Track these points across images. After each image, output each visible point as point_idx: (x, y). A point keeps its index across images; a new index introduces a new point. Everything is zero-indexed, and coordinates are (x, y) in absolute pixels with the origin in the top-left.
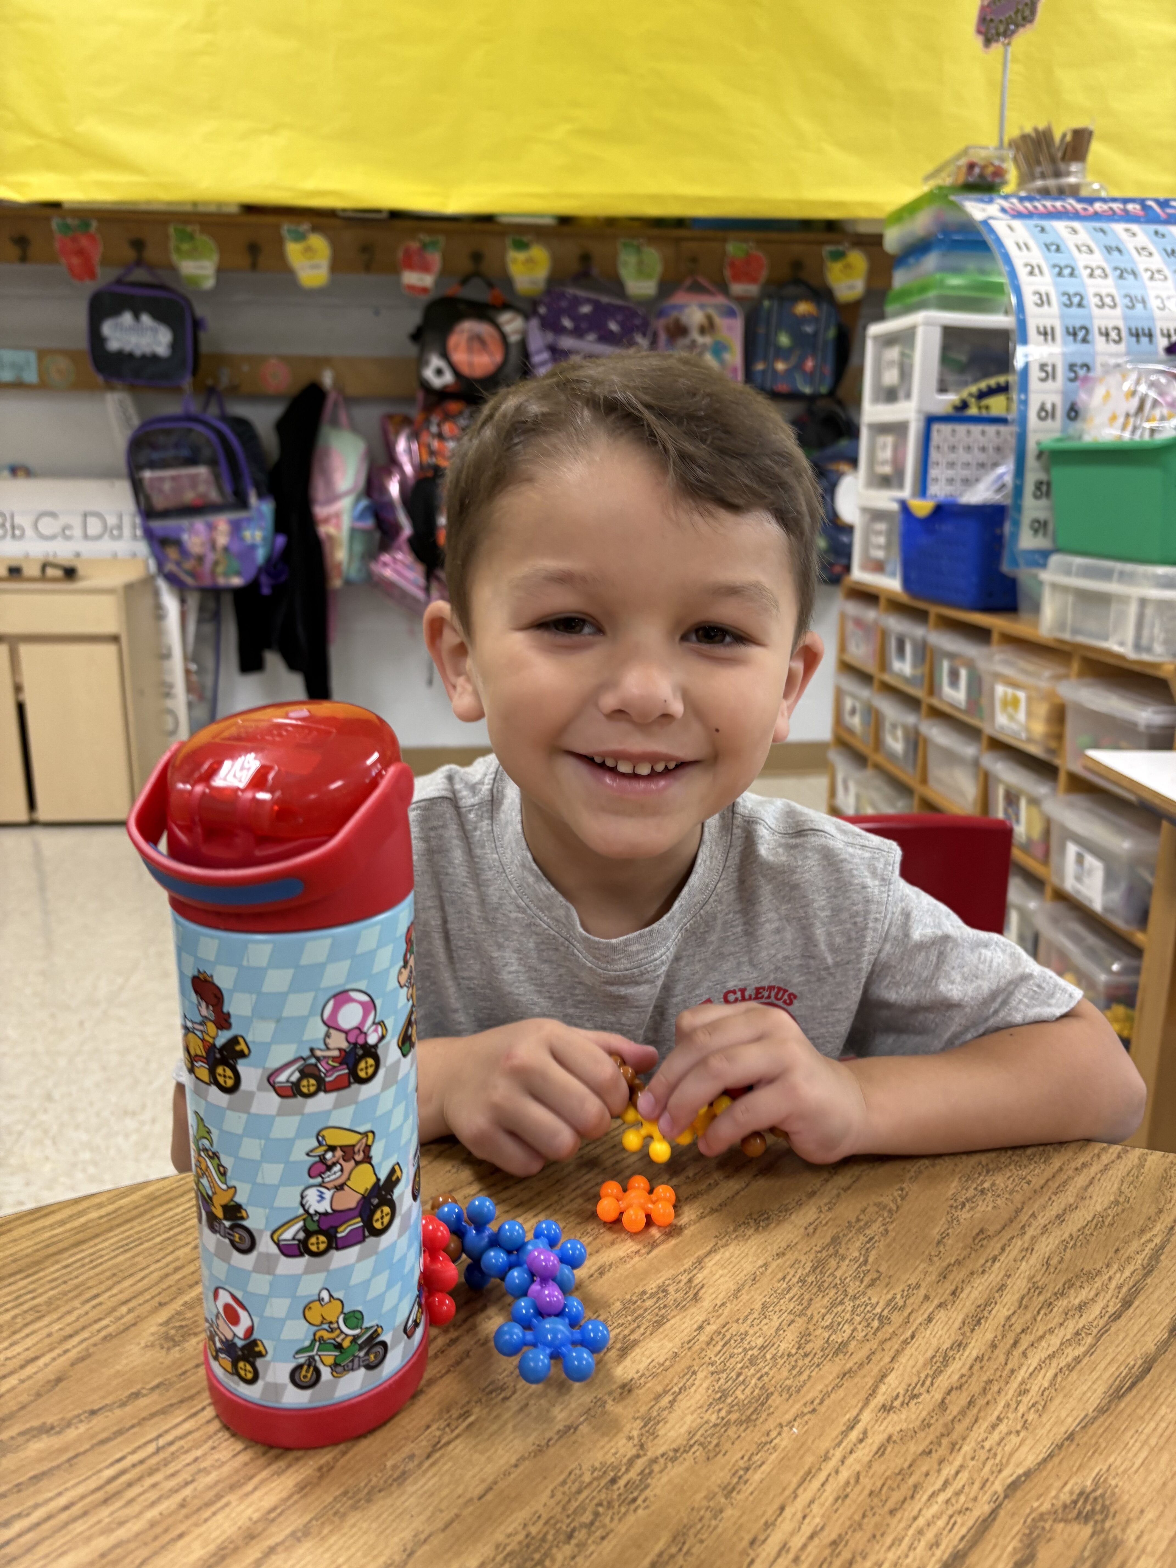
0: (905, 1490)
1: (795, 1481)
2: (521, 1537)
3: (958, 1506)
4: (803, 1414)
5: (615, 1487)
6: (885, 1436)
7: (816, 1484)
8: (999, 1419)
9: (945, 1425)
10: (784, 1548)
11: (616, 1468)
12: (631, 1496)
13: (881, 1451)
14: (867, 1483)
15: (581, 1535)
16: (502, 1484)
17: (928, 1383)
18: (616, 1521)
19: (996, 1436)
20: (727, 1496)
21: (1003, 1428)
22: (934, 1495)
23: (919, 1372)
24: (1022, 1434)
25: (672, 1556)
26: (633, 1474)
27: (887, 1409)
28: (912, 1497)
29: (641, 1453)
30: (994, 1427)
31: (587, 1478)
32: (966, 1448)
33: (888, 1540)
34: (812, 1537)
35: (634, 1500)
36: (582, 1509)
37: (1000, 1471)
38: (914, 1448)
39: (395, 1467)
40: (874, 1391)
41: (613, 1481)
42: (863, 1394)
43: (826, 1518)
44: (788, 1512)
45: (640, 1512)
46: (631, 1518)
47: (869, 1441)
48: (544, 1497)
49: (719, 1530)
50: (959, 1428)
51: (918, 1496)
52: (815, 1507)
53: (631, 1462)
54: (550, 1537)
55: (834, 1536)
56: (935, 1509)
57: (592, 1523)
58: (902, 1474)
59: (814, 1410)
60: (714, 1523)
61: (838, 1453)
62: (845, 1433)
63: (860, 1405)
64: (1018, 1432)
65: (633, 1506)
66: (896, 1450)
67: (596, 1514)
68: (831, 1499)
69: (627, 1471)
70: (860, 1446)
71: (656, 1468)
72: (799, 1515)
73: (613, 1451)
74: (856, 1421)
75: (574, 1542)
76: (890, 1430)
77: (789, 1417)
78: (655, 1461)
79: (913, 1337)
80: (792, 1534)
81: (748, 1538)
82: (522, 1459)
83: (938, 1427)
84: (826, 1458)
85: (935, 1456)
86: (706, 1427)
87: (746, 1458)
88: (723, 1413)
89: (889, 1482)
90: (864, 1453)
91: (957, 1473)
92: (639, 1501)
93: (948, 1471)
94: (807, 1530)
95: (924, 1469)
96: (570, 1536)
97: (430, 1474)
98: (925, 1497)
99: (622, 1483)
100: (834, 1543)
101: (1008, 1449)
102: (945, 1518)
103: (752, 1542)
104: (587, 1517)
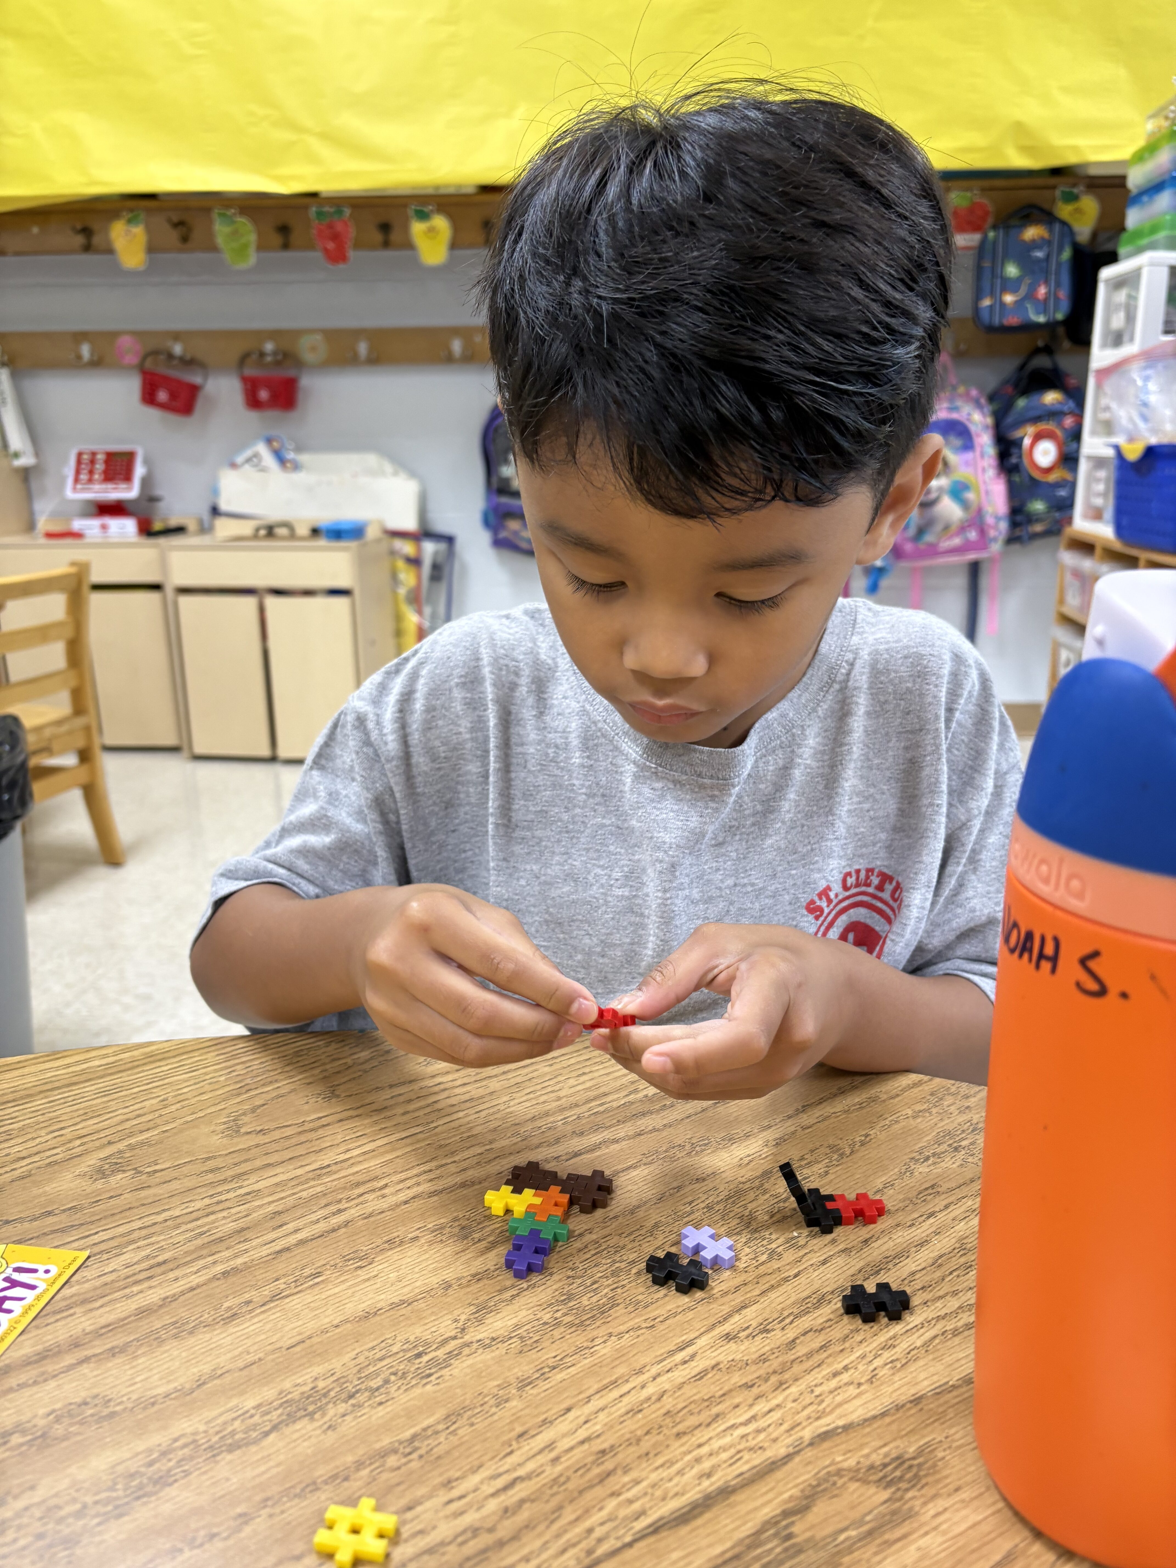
0: (704, 1417)
1: (596, 1387)
2: (306, 1388)
3: (752, 1443)
4: (639, 1328)
5: (418, 1361)
6: (713, 1362)
7: (616, 1393)
8: (846, 1368)
9: (784, 1364)
10: (550, 1446)
11: (427, 1344)
12: (428, 1372)
13: (701, 1376)
14: (668, 1403)
15: (361, 1398)
16: (315, 1340)
17: (788, 1321)
18: (401, 1391)
19: (833, 1383)
20: (519, 1389)
21: (845, 1377)
22: (733, 1427)
23: (783, 1309)
24: (862, 1388)
25: (437, 1433)
26: (440, 1353)
27: (729, 1337)
28: (709, 1425)
29: (459, 1335)
30: (835, 1374)
31: (395, 1349)
32: (794, 1390)
33: (660, 1461)
34: (582, 1442)
35: (430, 1375)
36: (377, 1374)
37: (818, 1418)
38: (737, 1378)
39: (229, 1308)
40: (725, 1319)
41: (419, 1355)
42: (712, 1320)
43: (609, 1427)
44: (571, 1415)
45: (428, 1387)
46: (418, 1391)
47: (693, 1364)
48: (346, 1358)
49: (496, 1417)
50: (797, 1369)
51: (714, 1425)
52: (602, 1416)
53: (445, 1342)
54: (332, 1394)
55: (606, 1445)
56: (727, 1440)
57: (378, 1389)
58: (710, 1401)
59: (652, 1326)
60: (494, 1410)
61: (654, 1370)
62: (672, 1353)
63: (702, 1330)
64: (859, 1385)
65: (425, 1381)
66: (717, 1377)
67: (387, 1381)
68: (623, 1410)
69: (437, 1348)
70: (681, 1367)
71: (466, 1351)
72: (582, 1419)
73: (434, 1329)
74: (690, 1343)
75: (352, 1401)
76: (721, 1358)
77: (623, 1328)
78: (468, 1345)
79: (796, 1276)
80: (564, 1436)
81: (519, 1429)
82: (346, 1321)
83: (775, 1364)
84: (640, 1372)
85: (755, 1391)
86: (536, 1323)
87: (558, 1358)
88: (559, 1314)
89: (693, 1406)
90: (681, 1375)
91: (770, 1411)
92: (433, 1378)
93: (761, 1407)
94: (582, 1434)
95: (737, 1401)
96: (351, 1396)
97: (256, 1320)
98: (723, 1427)
99: (425, 1358)
100: (603, 1452)
101: (839, 1399)
102: (733, 1451)
103: (521, 1435)
104: (374, 1384)
